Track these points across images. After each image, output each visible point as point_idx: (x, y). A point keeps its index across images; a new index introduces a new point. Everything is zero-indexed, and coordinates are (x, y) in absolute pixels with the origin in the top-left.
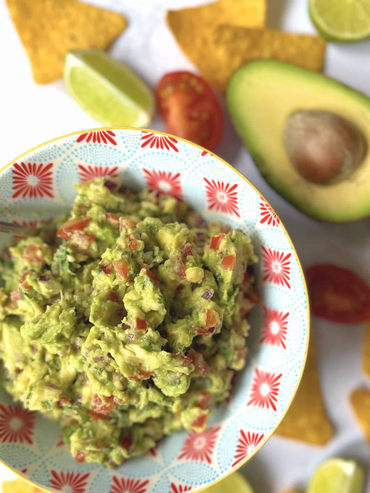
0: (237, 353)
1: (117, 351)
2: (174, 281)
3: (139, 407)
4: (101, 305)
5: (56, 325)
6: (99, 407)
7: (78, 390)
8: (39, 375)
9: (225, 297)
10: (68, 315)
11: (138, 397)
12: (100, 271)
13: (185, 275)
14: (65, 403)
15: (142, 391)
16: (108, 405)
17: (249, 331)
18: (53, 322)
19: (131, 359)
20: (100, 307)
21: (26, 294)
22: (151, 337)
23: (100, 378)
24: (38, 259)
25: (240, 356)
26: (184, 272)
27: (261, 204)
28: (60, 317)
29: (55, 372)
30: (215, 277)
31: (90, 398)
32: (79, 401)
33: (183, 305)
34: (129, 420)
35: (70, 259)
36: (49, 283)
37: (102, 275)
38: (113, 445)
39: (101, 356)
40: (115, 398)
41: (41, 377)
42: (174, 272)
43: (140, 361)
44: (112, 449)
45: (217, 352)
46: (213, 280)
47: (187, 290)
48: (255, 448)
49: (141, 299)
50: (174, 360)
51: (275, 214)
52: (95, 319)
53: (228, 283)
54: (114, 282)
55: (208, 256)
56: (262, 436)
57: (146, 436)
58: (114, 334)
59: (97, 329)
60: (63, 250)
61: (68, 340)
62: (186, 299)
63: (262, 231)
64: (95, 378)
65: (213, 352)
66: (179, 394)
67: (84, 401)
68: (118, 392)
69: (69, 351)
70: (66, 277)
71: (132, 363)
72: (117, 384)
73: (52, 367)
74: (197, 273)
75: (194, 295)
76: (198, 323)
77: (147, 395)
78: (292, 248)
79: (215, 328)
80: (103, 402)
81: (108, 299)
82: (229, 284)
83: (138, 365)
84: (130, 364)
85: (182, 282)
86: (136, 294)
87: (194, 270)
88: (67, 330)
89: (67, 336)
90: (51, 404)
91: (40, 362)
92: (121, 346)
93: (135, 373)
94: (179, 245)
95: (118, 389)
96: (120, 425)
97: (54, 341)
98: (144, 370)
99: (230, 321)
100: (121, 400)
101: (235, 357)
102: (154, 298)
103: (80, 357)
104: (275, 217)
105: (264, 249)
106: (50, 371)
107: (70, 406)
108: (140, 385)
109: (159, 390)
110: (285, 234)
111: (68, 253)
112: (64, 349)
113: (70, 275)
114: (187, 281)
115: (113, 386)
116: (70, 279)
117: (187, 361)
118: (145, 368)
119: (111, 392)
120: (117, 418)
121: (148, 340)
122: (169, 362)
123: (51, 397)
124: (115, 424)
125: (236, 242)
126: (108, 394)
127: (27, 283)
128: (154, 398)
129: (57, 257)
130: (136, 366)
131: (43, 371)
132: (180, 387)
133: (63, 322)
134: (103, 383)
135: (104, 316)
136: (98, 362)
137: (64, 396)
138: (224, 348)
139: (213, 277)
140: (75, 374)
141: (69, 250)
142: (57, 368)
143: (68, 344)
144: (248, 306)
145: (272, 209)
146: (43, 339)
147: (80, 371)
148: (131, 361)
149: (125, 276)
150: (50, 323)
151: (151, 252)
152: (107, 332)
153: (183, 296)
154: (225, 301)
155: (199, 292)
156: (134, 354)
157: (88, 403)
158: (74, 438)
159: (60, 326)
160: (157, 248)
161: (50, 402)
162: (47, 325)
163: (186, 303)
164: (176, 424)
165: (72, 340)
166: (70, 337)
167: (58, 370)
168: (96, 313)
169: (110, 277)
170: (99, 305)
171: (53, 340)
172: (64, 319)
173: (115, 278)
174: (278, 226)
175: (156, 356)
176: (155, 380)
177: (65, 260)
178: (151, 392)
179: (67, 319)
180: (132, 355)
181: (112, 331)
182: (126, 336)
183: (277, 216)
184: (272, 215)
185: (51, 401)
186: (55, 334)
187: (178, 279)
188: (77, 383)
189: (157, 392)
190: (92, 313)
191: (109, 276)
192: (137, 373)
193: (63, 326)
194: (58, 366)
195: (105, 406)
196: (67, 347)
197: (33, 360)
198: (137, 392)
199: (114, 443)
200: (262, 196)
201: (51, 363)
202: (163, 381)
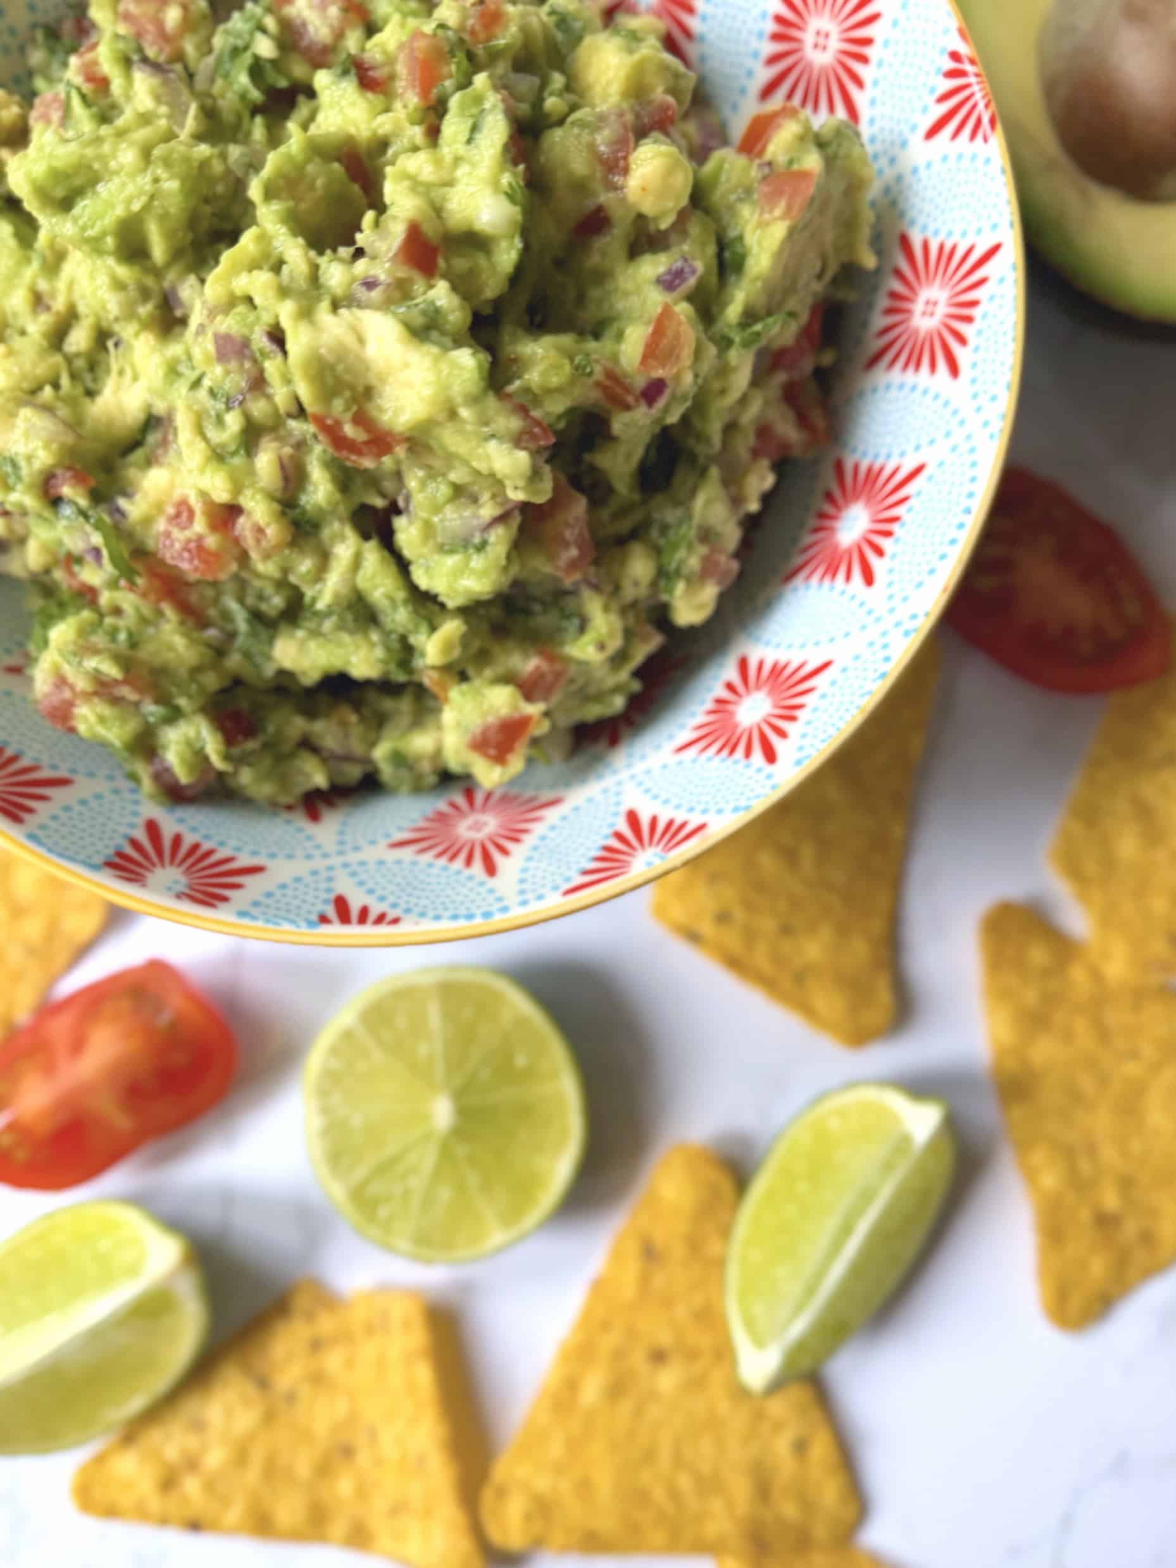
0: (703, 550)
1: (306, 314)
2: (581, 187)
3: (314, 600)
4: (308, 160)
5: (132, 176)
6: (180, 536)
7: (132, 473)
8: (24, 377)
9: (733, 311)
10: (187, 159)
11: (324, 558)
12: (345, 73)
13: (626, 171)
14: (73, 486)
15: (343, 538)
16: (212, 541)
17: (767, 499)
18: (128, 156)
19: (342, 354)
20: (300, 169)
21: (79, 90)
22: (437, 311)
23: (216, 436)
24: (163, 35)
25: (708, 570)
26: (625, 158)
27: (955, 56)
28: (156, 152)
29: (79, 390)
30: (722, 245)
31: (159, 507)
32: (122, 503)
33: (581, 299)
34: (269, 658)
35: (265, 48)
36: (166, 83)
37: (349, 87)
38: (182, 702)
39: (245, 331)
40: (242, 520)
41: (25, 385)
42: (592, 147)
43: (373, 381)
44: (175, 715)
45: (636, 534)
46: (712, 249)
47: (612, 243)
48: (662, 858)
49: (450, 183)
50: (492, 402)
51: (990, 97)
52: (269, 194)
53: (757, 278)
54: (382, 118)
55: (719, 169)
56: (701, 827)
57: (308, 745)
58: (315, 268)
59: (264, 239)
60: (252, 17)
61: (158, 273)
62: (602, 277)
63: (923, 173)
64: (200, 431)
65: (624, 526)
66: (468, 591)
67: (134, 509)
68: (258, 497)
69: (145, 310)
70: (228, 103)
71: (340, 368)
72: (266, 461)
73: (74, 376)
74: (669, 172)
75: (630, 271)
76: (615, 358)
77: (357, 562)
78: (1012, 225)
79: (667, 393)
80: (199, 526)
81: (339, 160)
82: (759, 284)
83: (360, 389)
84: (332, 368)
85: (605, 198)
86: (438, 162)
87: (661, 154)
88: (163, 217)
89: (158, 251)
90: (25, 471)
91: (45, 343)
92: (325, 305)
93: (338, 405)
94: (637, 90)
95: (263, 490)
96: (234, 661)
97: (110, 242)
98: (374, 413)
99: (714, 428)
100: (260, 531)
101: (694, 563)
102: (495, 185)
103: (175, 349)
104: (987, 106)
105: (905, 242)
106: (65, 381)
107: (83, 502)
108: (343, 510)
109: (403, 565)
110: (1003, 171)
111: (263, 30)
112: (133, 292)
113: (243, 97)
114: (623, 200)
115: (252, 472)
116: (239, 118)
117: (536, 430)
118: (381, 410)
119: (238, 489)
120: (232, 636)
121: (424, 313)
122: (473, 400)
123: (31, 446)
124: (219, 652)
125: (830, 150)
126: (221, 493)
127: (95, 63)
128: (378, 580)
129: (227, 32)
130: (352, 388)
131: (41, 370)
132: (477, 562)
133: (159, 171)
134: (218, 456)
135: (303, 206)
136: (228, 361)
137: (78, 466)
138: (665, 529)
139: (713, 239)
140: (141, 416)
141: (270, 22)
142: (90, 384)
143: (150, 282)
144: (788, 430)
145: (985, 79)
146: (75, 221)
147: (160, 408)
148: (340, 359)
149: (425, 92)
150: (115, 157)
151: (537, 81)
152: (294, 251)
153: (594, 260)
154: (730, 326)
155: (652, 266)
156: (361, 341)
157: (148, 521)
158: (62, 633)
159: (144, 182)
160: (558, 80)
161: (23, 464)
162: (101, 158)
163: (594, 293)
164: (421, 743)
165: (171, 276)
166: (168, 265)
167: (91, 394)
168: (281, 182)
169: (370, 102)
170: (300, 158)
171: (104, 234)
172: (167, 162)
173: (387, 110)
174: (986, 140)
175: (436, 360)
176: (400, 523)
177: (246, 48)
178: (372, 553)
179: (177, 169)
180: (350, 340)
181: (312, 254)
182: (353, 280)
183: (993, 106)
184: (978, 96)
185: (29, 458)
186: (120, 211)
187: (597, 186)
188: (139, 454)
189: (393, 569)
190: (267, 171)
191: (367, 100)
192: (348, 409)
193: (157, 186)
194: (95, 380)
195: (200, 539)
196: (145, 294)
197: (23, 333)
198: (326, 533)
199: (190, 697)
200: (964, 25)
201: (80, 363)
202: (429, 530)
